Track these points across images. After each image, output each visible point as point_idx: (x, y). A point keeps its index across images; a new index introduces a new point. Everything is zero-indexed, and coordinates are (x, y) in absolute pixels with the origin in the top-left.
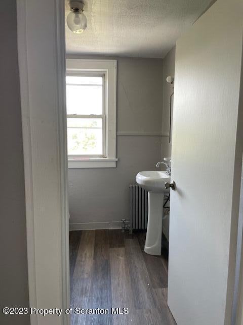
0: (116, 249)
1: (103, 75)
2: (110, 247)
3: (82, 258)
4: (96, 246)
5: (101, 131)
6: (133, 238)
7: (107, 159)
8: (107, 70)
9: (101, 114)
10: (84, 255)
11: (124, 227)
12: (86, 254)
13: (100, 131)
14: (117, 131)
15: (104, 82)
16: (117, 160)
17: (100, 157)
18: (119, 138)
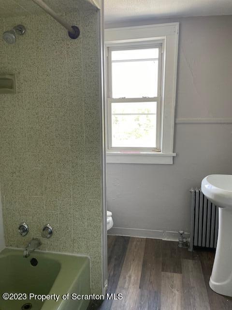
0: (169, 274)
1: (159, 45)
2: (163, 270)
3: (125, 283)
4: (144, 265)
5: (155, 117)
6: (193, 258)
7: (161, 153)
8: (166, 37)
9: (156, 95)
10: (127, 278)
11: (182, 241)
12: (130, 277)
13: (154, 119)
14: (176, 117)
15: (161, 55)
16: (175, 155)
17: (153, 151)
18: (178, 126)
